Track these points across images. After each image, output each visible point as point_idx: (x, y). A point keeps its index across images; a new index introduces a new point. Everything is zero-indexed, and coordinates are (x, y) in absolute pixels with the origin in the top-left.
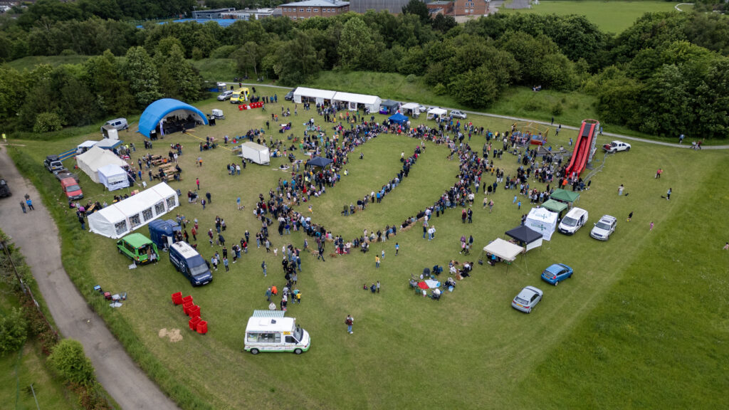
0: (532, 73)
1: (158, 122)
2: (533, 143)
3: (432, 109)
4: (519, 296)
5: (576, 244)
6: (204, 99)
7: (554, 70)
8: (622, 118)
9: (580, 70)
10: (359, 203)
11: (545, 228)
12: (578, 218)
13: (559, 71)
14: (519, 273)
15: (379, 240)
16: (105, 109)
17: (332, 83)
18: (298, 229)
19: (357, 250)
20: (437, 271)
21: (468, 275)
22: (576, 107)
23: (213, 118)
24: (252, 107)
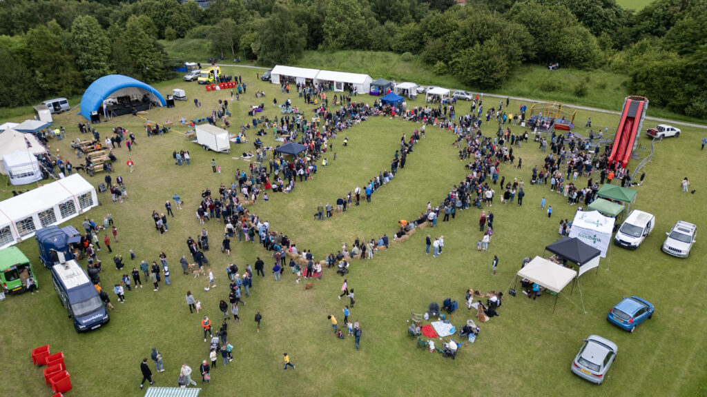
0: (547, 49)
1: (101, 102)
2: (557, 128)
3: (431, 89)
4: (584, 355)
5: (644, 263)
6: (168, 79)
7: (575, 45)
8: (661, 98)
9: (603, 45)
10: (340, 202)
11: (599, 240)
12: (644, 226)
13: (580, 45)
14: (572, 309)
15: (364, 255)
16: (46, 87)
17: (317, 63)
18: (252, 240)
19: (332, 271)
20: (449, 307)
21: (495, 314)
22: (603, 87)
23: (171, 98)
24: (221, 88)
